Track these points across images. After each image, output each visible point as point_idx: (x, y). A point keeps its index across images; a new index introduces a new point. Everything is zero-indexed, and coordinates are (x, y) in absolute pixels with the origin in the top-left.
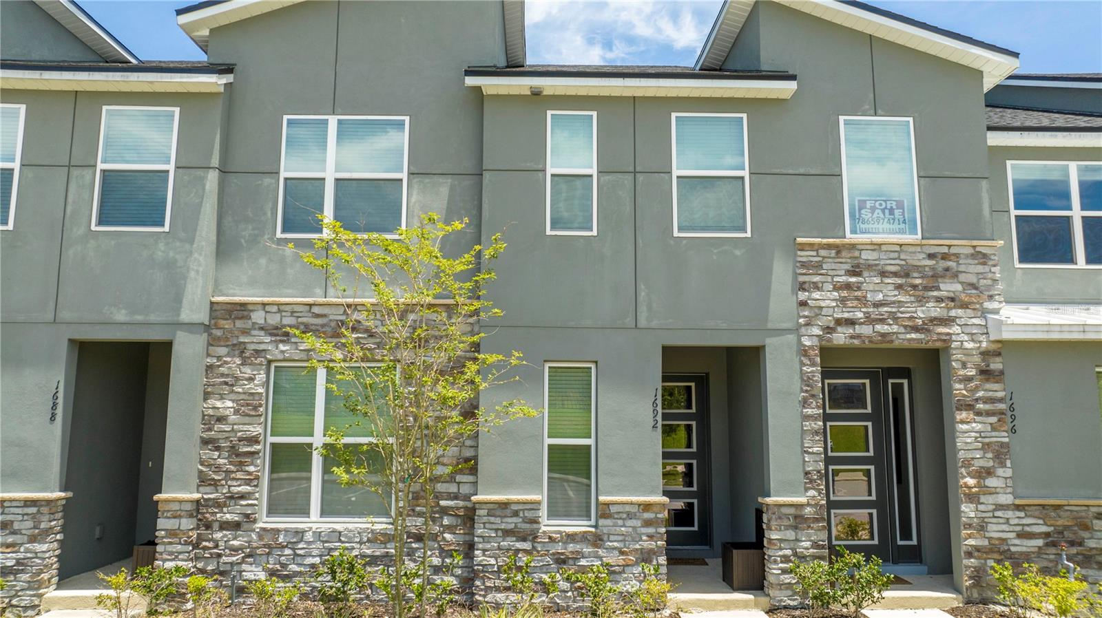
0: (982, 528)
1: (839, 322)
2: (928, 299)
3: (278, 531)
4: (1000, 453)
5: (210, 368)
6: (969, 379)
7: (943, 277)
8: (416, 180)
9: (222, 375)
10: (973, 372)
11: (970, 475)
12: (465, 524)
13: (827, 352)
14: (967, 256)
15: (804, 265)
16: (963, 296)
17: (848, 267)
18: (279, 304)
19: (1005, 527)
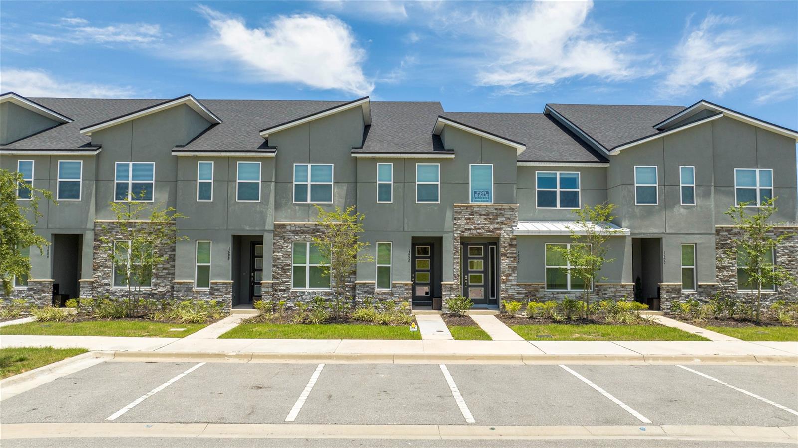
0: (507, 291)
1: (466, 229)
2: (494, 222)
3: (297, 292)
4: (514, 269)
5: (274, 243)
6: (506, 247)
7: (499, 215)
8: (336, 185)
9: (278, 246)
10: (507, 245)
11: (504, 276)
12: (352, 290)
13: (462, 238)
14: (507, 209)
15: (456, 212)
16: (505, 222)
17: (469, 212)
18: (295, 224)
19: (513, 291)
